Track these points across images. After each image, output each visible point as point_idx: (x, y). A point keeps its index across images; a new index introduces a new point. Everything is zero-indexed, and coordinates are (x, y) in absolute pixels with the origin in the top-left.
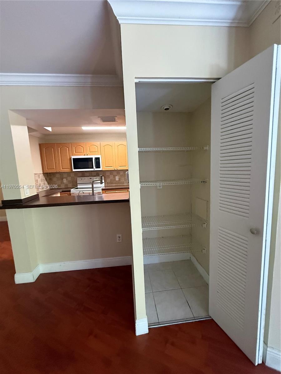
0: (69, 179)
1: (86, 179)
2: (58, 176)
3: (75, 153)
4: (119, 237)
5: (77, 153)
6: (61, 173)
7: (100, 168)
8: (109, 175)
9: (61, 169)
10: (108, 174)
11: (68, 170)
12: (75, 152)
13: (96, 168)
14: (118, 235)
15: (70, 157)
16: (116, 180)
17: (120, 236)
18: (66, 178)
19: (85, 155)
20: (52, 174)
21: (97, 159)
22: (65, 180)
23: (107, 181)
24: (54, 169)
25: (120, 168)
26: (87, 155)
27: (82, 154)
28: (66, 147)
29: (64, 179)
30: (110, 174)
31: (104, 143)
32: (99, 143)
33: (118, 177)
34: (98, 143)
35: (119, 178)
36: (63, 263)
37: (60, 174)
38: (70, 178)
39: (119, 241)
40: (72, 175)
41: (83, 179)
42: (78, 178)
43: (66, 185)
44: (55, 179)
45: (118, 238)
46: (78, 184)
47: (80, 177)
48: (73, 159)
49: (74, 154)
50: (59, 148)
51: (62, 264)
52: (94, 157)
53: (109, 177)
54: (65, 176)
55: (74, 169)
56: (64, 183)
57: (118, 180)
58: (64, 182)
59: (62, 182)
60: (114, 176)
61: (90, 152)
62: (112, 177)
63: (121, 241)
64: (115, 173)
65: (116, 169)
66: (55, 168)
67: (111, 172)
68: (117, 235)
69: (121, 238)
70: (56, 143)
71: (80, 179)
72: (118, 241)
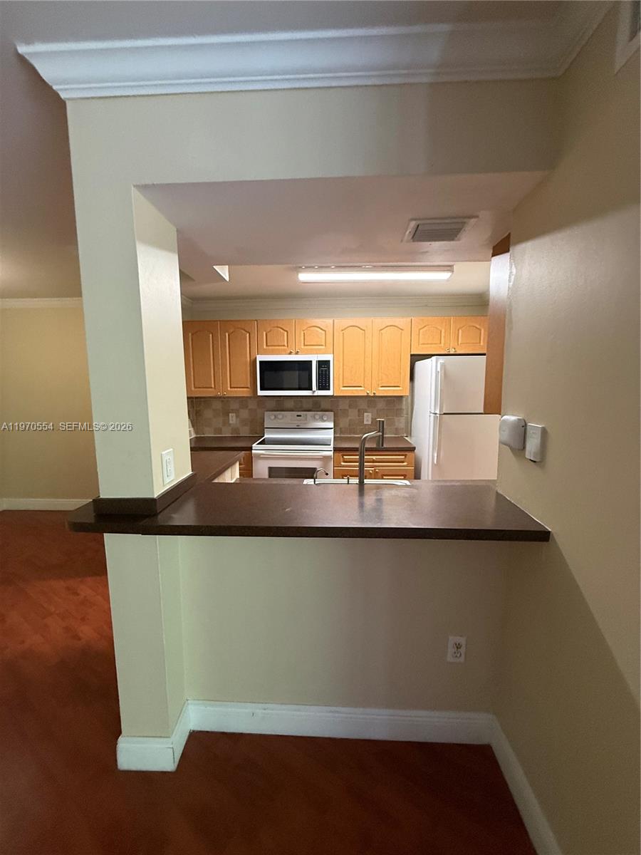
0: (245, 414)
1: (288, 417)
2: (217, 405)
3: (265, 347)
4: (458, 646)
5: (272, 347)
6: (224, 400)
7: (329, 389)
8: (347, 408)
9: (229, 389)
10: (343, 405)
11: (245, 392)
12: (267, 345)
13: (319, 389)
14: (453, 639)
15: (253, 358)
16: (365, 423)
17: (462, 641)
18: (236, 411)
19: (290, 353)
20: (202, 400)
21: (324, 365)
22: (234, 418)
23: (341, 426)
24: (211, 388)
25: (381, 392)
26: (297, 353)
27: (285, 350)
28: (243, 332)
29: (230, 414)
30: (350, 406)
31: (343, 322)
32: (331, 321)
33: (370, 414)
34: (326, 322)
35: (372, 418)
36: (260, 705)
37: (222, 401)
38: (247, 411)
39: (457, 660)
40: (252, 405)
41: (280, 417)
42: (266, 413)
43: (235, 430)
44: (208, 414)
45: (451, 650)
46: (266, 430)
47: (272, 411)
48: (261, 362)
49: (264, 349)
50: (227, 334)
51: (258, 709)
52: (314, 359)
53: (345, 412)
54: (234, 406)
55: (261, 390)
56: (230, 425)
57: (370, 423)
58: (231, 422)
59: (226, 423)
60: (359, 411)
61: (304, 345)
62: (353, 414)
63: (462, 659)
64: (363, 405)
65: (372, 395)
66: (213, 386)
67: (353, 399)
68: (451, 638)
69: (463, 650)
70: (220, 321)
71: (273, 417)
72: (450, 658)
